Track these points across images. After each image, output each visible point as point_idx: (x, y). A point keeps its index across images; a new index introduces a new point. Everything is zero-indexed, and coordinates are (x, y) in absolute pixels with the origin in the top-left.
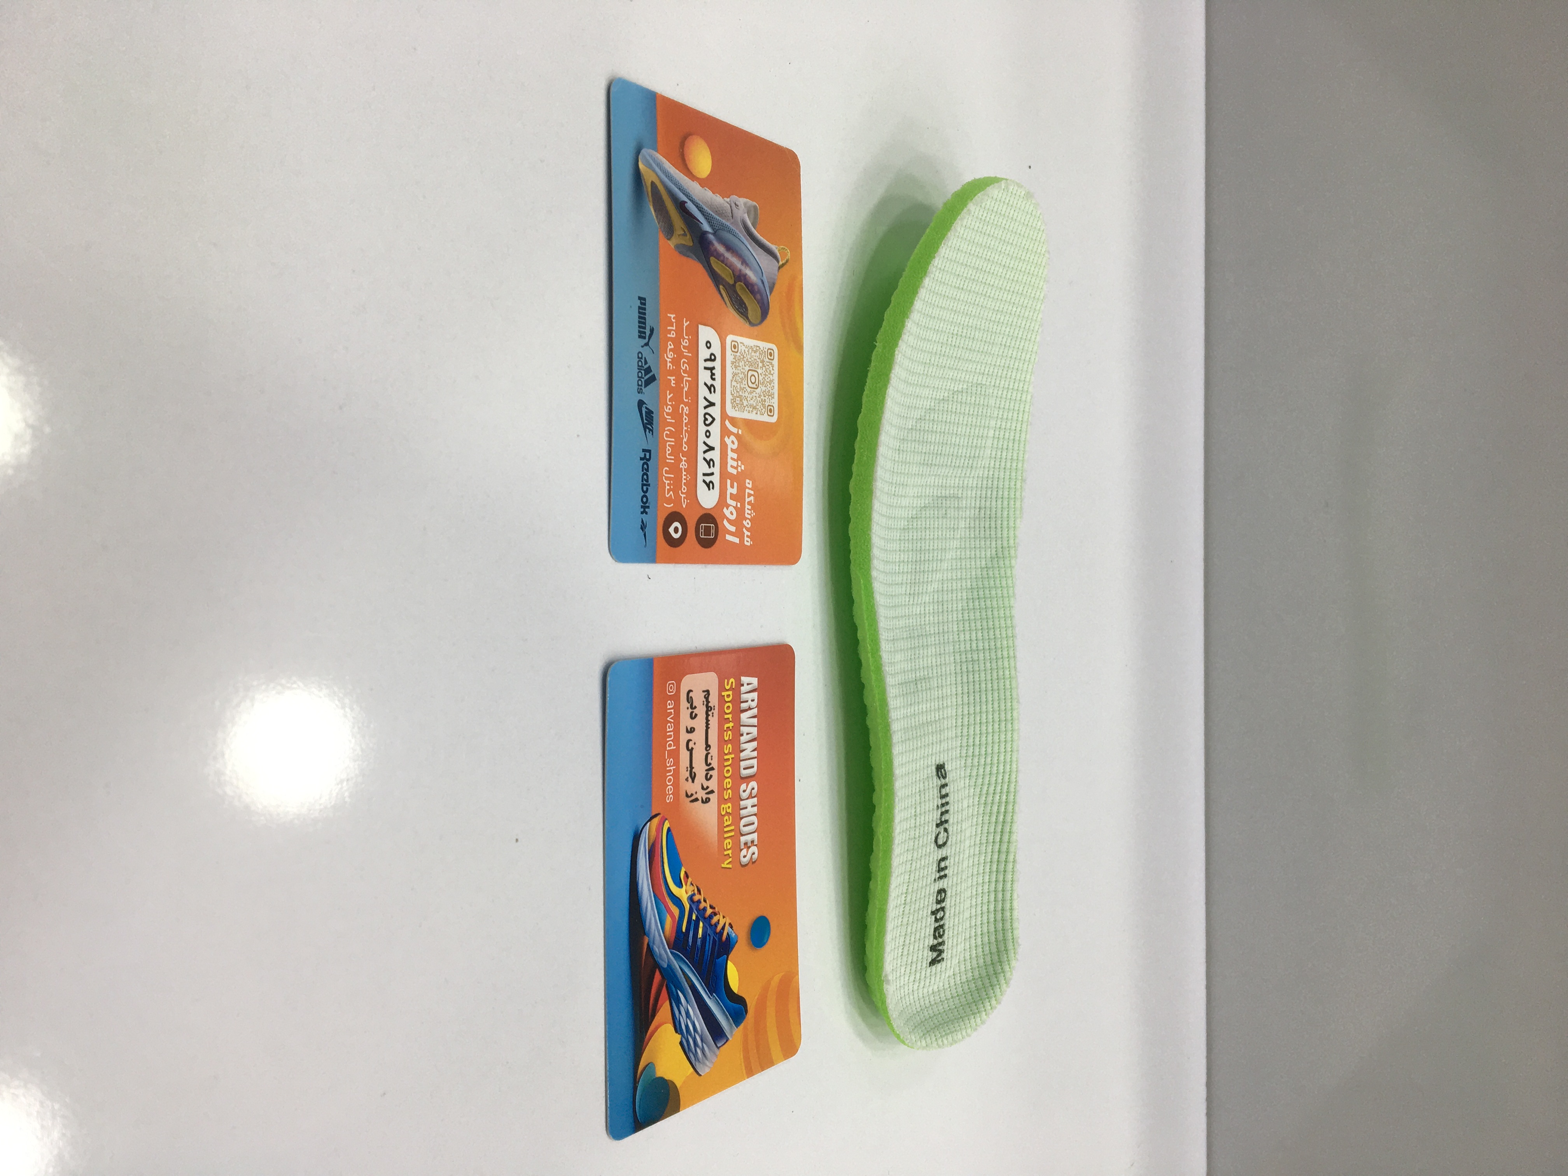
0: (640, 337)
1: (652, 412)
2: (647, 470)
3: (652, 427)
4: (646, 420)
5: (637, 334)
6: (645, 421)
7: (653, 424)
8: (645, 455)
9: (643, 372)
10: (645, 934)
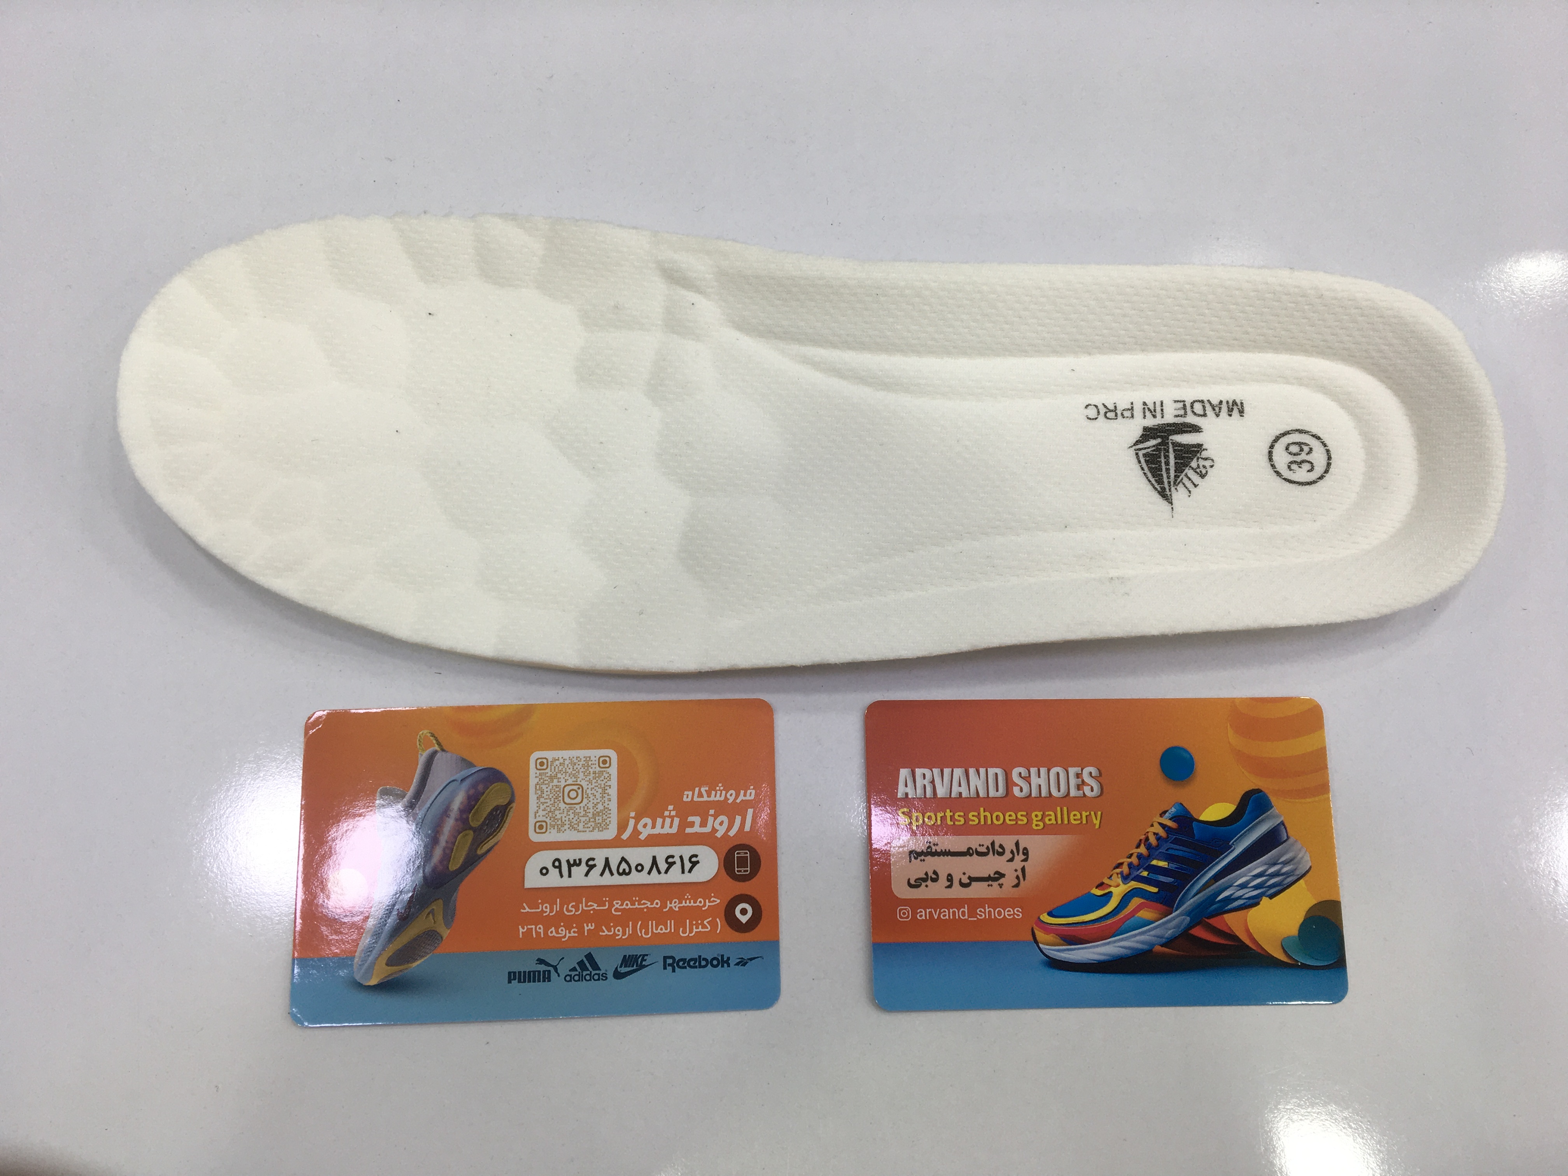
0: (549, 981)
1: (625, 956)
2: (684, 960)
3: (640, 955)
4: (633, 966)
5: (546, 983)
6: (635, 967)
7: (637, 955)
8: (669, 965)
9: (585, 973)
10: (1150, 951)
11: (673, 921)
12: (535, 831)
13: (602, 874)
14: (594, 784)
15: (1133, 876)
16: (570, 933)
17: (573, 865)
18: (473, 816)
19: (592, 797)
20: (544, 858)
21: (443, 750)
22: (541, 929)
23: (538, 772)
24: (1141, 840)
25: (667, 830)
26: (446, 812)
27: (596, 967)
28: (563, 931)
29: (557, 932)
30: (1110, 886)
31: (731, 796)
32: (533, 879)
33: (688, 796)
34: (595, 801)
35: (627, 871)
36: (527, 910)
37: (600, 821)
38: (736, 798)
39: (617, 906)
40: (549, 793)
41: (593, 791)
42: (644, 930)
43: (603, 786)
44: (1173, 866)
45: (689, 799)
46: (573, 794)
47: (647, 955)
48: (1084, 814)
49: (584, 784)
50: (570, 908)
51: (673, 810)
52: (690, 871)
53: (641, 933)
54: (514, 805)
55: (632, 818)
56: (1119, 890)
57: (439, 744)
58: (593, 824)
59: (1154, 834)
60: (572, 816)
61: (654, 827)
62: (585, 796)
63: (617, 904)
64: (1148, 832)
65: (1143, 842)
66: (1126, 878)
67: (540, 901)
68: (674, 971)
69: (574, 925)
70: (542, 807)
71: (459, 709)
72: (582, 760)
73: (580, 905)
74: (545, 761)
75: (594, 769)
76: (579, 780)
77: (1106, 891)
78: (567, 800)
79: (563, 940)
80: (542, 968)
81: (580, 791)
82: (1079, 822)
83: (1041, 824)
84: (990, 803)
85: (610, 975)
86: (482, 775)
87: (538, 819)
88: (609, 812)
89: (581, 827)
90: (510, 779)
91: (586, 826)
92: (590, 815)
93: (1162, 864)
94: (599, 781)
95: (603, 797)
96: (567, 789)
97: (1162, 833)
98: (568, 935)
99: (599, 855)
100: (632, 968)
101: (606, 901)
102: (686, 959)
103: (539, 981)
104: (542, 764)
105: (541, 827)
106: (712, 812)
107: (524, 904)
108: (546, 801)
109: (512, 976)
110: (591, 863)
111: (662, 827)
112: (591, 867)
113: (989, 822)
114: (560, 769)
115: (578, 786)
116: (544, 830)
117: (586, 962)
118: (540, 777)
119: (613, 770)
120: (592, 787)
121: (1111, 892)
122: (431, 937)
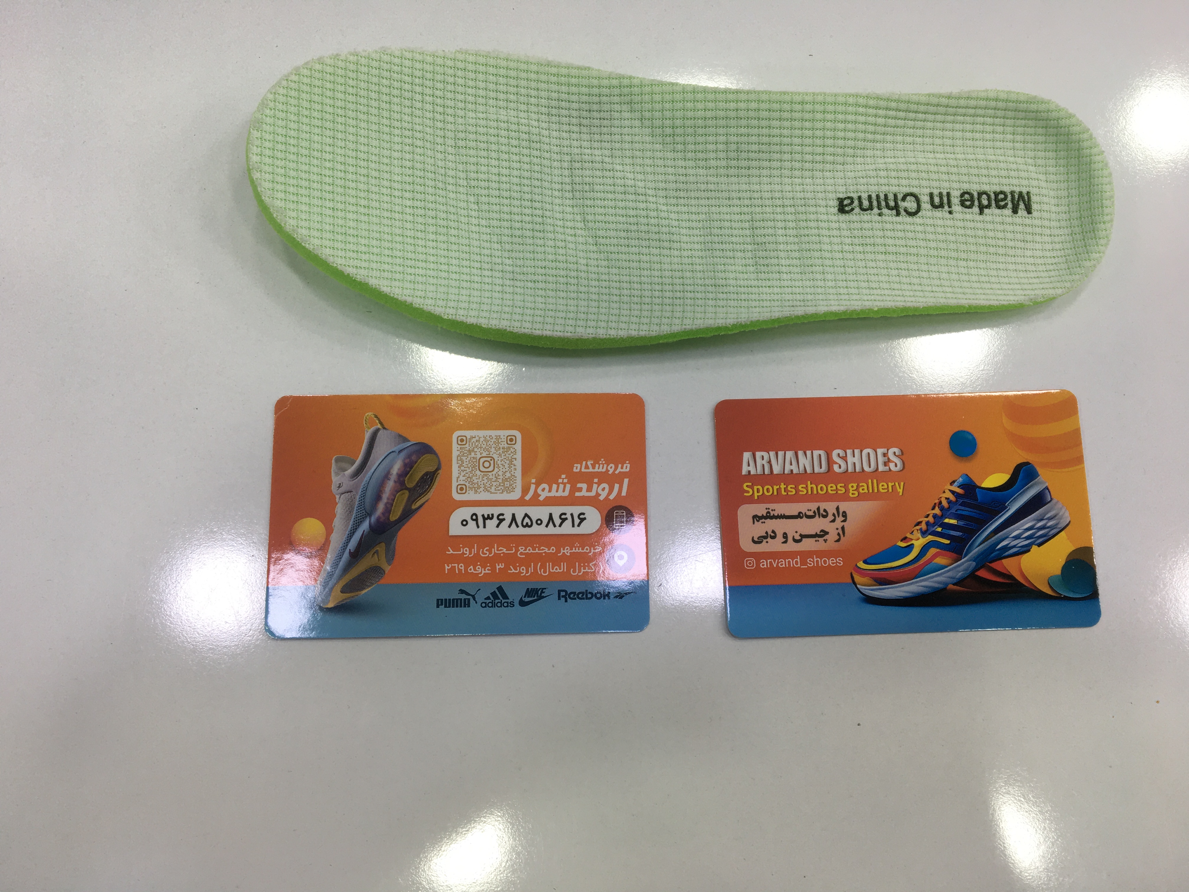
0: (469, 606)
1: (528, 589)
2: (574, 593)
3: (540, 589)
4: (534, 597)
5: (467, 608)
6: (536, 598)
7: (537, 589)
8: (563, 596)
9: (497, 601)
10: (945, 589)
11: (565, 563)
12: (457, 491)
13: (510, 526)
14: (503, 457)
15: (929, 532)
16: (485, 570)
17: (487, 519)
18: (409, 479)
19: (502, 467)
20: (465, 513)
21: (384, 428)
22: (462, 567)
23: (459, 446)
24: (935, 504)
25: (560, 494)
26: (387, 476)
27: (505, 597)
28: (479, 569)
29: (475, 570)
30: (912, 539)
31: (611, 468)
32: (455, 529)
33: (577, 468)
34: (504, 470)
35: (529, 524)
36: (451, 552)
37: (508, 486)
38: (616, 469)
39: (522, 551)
40: (468, 463)
41: (503, 462)
42: (542, 570)
43: (510, 458)
44: (961, 523)
45: (578, 470)
46: (487, 464)
47: (545, 589)
48: (890, 484)
49: (495, 456)
50: (485, 552)
51: (566, 478)
52: (579, 526)
53: (540, 571)
54: (440, 471)
55: (533, 483)
56: (919, 542)
57: (381, 423)
58: (503, 488)
59: (946, 498)
60: (486, 481)
61: (550, 491)
62: (496, 466)
63: (521, 549)
64: (941, 497)
65: (937, 504)
66: (924, 533)
67: (461, 546)
68: (566, 601)
69: (488, 565)
70: (463, 474)
71: (397, 397)
72: (494, 438)
73: (493, 549)
74: (464, 438)
75: (503, 446)
76: (491, 453)
77: (909, 544)
78: (482, 468)
79: (480, 575)
80: (463, 596)
81: (492, 462)
82: (886, 491)
83: (856, 493)
84: (815, 478)
85: (516, 603)
86: (414, 448)
87: (459, 483)
88: (515, 478)
89: (493, 490)
90: (437, 451)
91: (497, 489)
92: (500, 481)
93: (953, 522)
94: (507, 455)
95: (510, 467)
96: (482, 460)
97: (952, 498)
98: (483, 572)
99: (508, 512)
100: (534, 599)
101: (513, 546)
102: (576, 592)
103: (461, 607)
104: (462, 440)
105: (462, 489)
106: (596, 480)
107: (449, 548)
108: (465, 469)
109: (440, 603)
110: (501, 517)
111: (557, 491)
112: (501, 521)
113: (815, 492)
114: (476, 445)
115: (490, 458)
116: (464, 491)
117: (498, 593)
118: (461, 450)
119: (518, 447)
120: (502, 459)
121: (913, 544)
122: (376, 571)
